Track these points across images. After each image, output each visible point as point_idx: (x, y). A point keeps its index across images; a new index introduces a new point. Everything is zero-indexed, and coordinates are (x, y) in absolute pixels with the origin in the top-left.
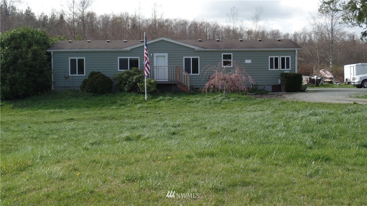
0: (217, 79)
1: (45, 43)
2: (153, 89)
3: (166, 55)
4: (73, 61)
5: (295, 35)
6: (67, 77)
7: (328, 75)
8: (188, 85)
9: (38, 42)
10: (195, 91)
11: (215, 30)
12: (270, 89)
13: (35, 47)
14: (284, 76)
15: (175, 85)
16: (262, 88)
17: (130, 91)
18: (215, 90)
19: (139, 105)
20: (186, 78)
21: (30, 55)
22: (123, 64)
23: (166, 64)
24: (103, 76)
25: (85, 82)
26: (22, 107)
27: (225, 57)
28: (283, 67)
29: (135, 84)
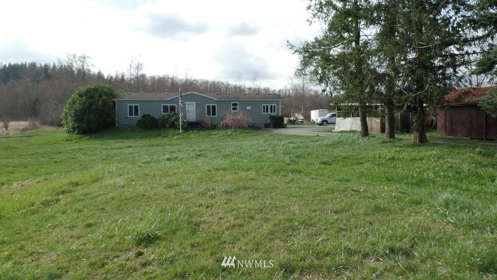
0: (228, 119)
1: (111, 95)
2: (185, 126)
3: (194, 103)
4: (131, 107)
5: (280, 91)
6: (127, 118)
7: (300, 117)
8: (209, 123)
9: (106, 94)
10: (214, 127)
11: (227, 87)
12: (263, 126)
13: (104, 97)
14: (272, 117)
15: (200, 123)
16: (258, 125)
17: (170, 127)
18: (227, 127)
19: (176, 137)
20: (208, 119)
21: (100, 103)
22: (165, 109)
23: (195, 109)
24: (152, 117)
25: (139, 121)
26: (95, 138)
27: (234, 105)
28: (271, 112)
29: (174, 122)
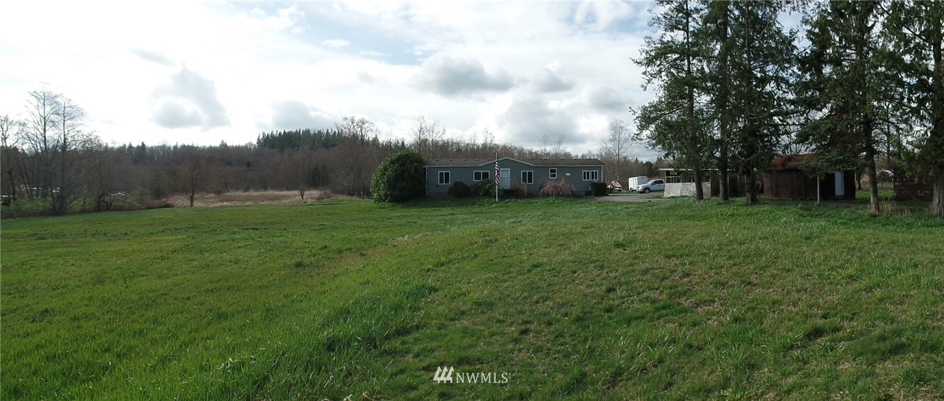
0: (548, 187)
1: (420, 161)
2: (501, 194)
3: (509, 169)
4: (441, 174)
5: (583, 156)
6: (438, 186)
7: (618, 185)
8: (526, 191)
9: (416, 161)
10: (530, 195)
11: (521, 153)
12: (584, 194)
13: (415, 164)
14: (593, 184)
15: (517, 191)
16: (577, 193)
17: (484, 196)
18: (547, 195)
19: (494, 205)
20: (525, 186)
21: (413, 169)
22: (477, 176)
23: (509, 176)
24: (464, 185)
25: (451, 189)
26: (409, 206)
27: (552, 171)
28: (593, 178)
29: (488, 190)
